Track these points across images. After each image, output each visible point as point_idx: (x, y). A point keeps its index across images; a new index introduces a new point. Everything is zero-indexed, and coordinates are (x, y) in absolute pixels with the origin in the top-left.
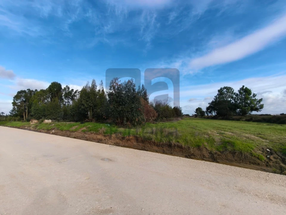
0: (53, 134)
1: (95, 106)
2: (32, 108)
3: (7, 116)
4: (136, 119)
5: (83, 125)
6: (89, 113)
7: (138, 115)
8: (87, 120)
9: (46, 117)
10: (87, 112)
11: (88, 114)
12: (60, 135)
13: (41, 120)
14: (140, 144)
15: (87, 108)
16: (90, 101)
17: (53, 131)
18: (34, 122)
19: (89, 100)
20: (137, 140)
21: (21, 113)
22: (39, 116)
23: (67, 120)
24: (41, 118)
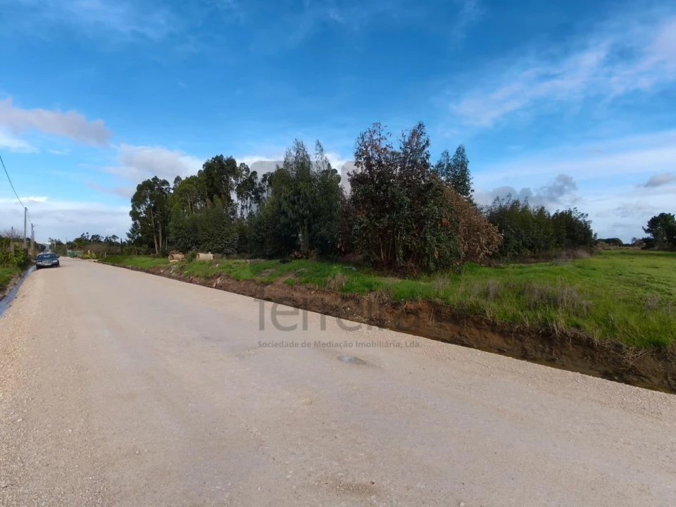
0: (219, 287)
1: (315, 216)
2: (170, 224)
3: (123, 244)
4: (433, 253)
5: (286, 266)
6: (300, 235)
7: (439, 241)
8: (296, 253)
9: (201, 245)
10: (296, 231)
11: (297, 238)
12: (234, 292)
13: (190, 253)
14: (448, 326)
15: (294, 221)
16: (301, 202)
17: (219, 281)
18: (177, 259)
19: (298, 200)
20: (436, 315)
21: (149, 237)
22: (186, 244)
23: (247, 255)
24: (190, 249)
